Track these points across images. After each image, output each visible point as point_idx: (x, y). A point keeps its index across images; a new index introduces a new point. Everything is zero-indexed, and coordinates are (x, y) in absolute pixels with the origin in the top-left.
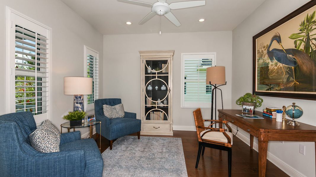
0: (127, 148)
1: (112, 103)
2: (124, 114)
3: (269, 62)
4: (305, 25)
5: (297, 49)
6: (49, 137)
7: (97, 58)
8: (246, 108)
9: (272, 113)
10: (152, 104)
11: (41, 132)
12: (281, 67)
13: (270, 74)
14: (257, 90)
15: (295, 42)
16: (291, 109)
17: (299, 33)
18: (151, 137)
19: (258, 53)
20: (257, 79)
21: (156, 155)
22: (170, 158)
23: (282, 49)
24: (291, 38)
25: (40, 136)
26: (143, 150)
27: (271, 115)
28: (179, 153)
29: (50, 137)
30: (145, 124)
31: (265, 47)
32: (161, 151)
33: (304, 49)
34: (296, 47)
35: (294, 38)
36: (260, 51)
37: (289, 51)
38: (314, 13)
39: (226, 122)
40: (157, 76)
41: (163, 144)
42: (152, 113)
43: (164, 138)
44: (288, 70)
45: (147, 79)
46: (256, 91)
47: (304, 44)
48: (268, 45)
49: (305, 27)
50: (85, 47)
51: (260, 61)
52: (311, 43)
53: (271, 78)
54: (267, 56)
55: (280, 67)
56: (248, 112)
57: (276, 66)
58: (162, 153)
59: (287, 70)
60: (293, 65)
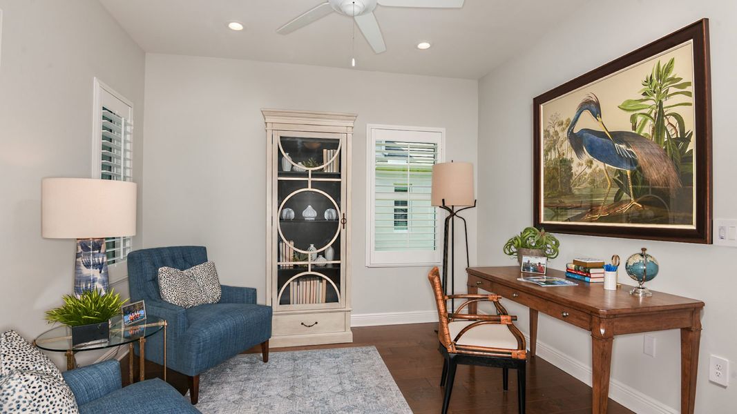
0: (242, 392)
1: (181, 261)
2: (219, 293)
3: (572, 159)
4: (654, 84)
5: (637, 132)
6: (52, 399)
7: (129, 121)
8: (529, 261)
9: (589, 273)
10: (295, 260)
11: (26, 384)
12: (600, 171)
13: (575, 185)
14: (544, 220)
15: (633, 118)
16: (640, 261)
17: (642, 100)
18: (297, 354)
19: (545, 137)
20: (544, 195)
21: (331, 401)
22: (370, 405)
23: (603, 130)
24: (624, 108)
25: (21, 400)
26: (289, 393)
27: (587, 276)
28: (387, 388)
29: (56, 395)
30: (279, 317)
31: (562, 124)
32: (339, 389)
33: (653, 134)
34: (634, 128)
35: (630, 108)
36: (552, 131)
37: (619, 136)
38: (672, 62)
39: (496, 297)
40: (312, 181)
41: (337, 367)
42: (296, 283)
43: (332, 351)
44: (618, 177)
45: (283, 189)
46: (542, 221)
47: (652, 123)
48: (569, 119)
49: (655, 89)
50: (96, 83)
51: (549, 154)
52: (666, 123)
53: (576, 192)
54: (567, 144)
55: (598, 169)
56: (534, 270)
57: (591, 167)
58: (343, 393)
59: (616, 178)
60: (629, 167)
